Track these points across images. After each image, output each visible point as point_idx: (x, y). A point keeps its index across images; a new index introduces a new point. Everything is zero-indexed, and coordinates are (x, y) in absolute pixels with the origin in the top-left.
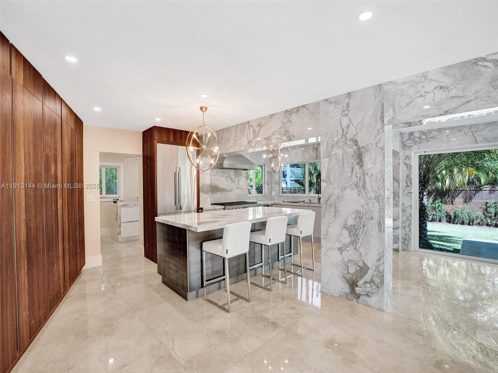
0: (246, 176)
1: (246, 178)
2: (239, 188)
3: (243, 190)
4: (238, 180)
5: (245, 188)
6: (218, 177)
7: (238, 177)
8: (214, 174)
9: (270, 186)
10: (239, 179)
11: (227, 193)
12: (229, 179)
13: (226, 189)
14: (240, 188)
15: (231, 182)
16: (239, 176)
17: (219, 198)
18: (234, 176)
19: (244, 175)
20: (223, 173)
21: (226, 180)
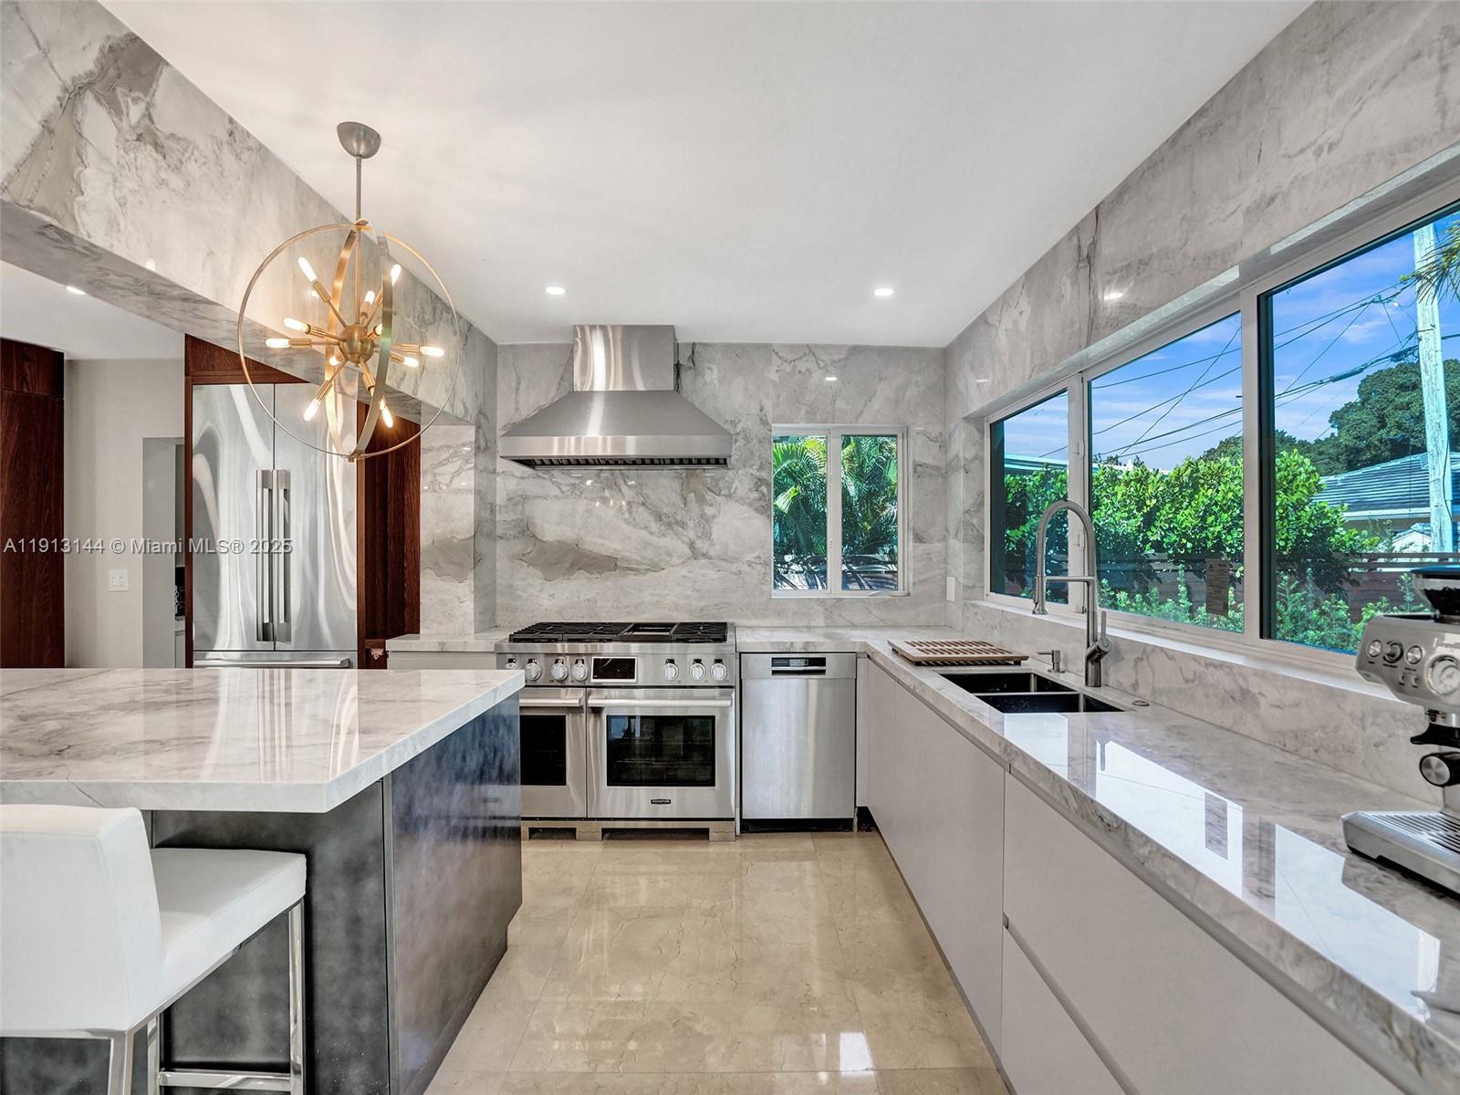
0: (755, 495)
1: (750, 505)
2: (705, 556)
3: (734, 568)
4: (703, 516)
5: (750, 557)
6: (582, 505)
7: (701, 500)
8: (558, 492)
9: (937, 546)
10: (709, 511)
11: (632, 579)
12: (642, 515)
13: (628, 560)
14: (712, 553)
15: (654, 526)
16: (709, 496)
17: (582, 598)
18: (676, 498)
19: (740, 493)
20: (610, 487)
21: (627, 515)
